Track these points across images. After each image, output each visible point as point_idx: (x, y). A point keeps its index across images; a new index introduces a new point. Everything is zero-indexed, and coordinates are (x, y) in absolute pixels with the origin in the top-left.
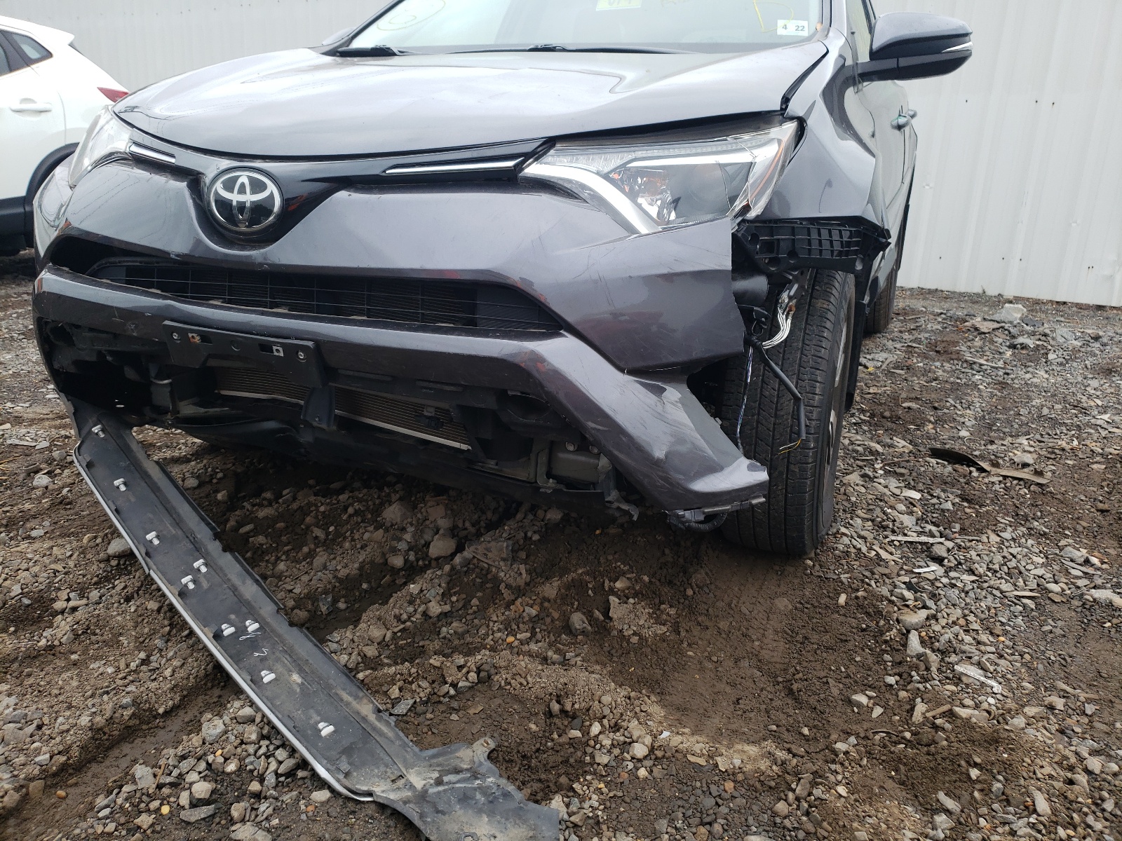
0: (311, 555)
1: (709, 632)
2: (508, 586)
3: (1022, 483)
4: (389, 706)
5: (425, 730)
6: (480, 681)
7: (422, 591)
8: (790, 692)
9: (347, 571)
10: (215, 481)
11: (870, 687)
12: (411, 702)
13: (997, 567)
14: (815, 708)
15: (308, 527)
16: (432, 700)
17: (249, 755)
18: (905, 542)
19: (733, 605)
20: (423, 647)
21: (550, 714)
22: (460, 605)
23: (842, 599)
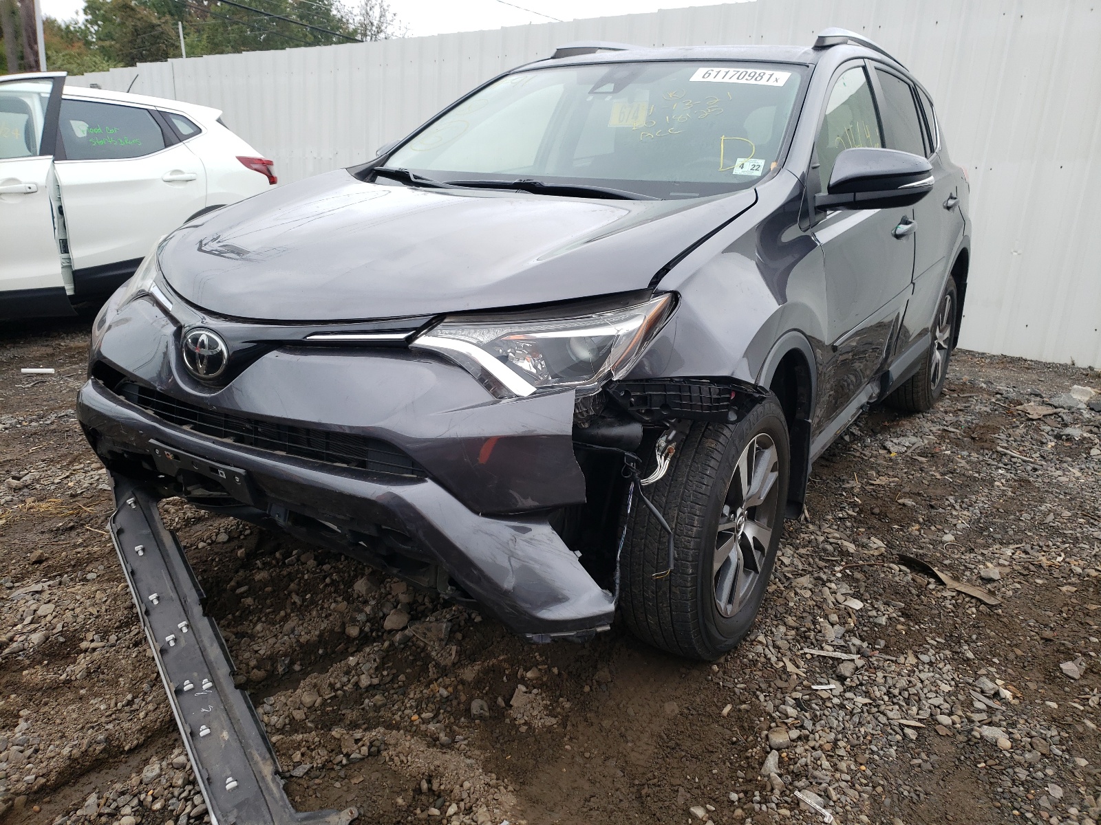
0: (286, 619)
1: (591, 729)
2: (437, 665)
3: (973, 601)
4: (291, 768)
5: (311, 793)
6: (370, 754)
7: (358, 664)
8: (639, 797)
9: (308, 637)
10: (242, 537)
11: (714, 800)
12: (308, 766)
13: (896, 692)
14: (654, 815)
15: (290, 593)
16: (326, 767)
17: (174, 797)
18: (818, 656)
19: (621, 706)
20: (344, 715)
21: (418, 791)
22: (388, 679)
23: (727, 709)
